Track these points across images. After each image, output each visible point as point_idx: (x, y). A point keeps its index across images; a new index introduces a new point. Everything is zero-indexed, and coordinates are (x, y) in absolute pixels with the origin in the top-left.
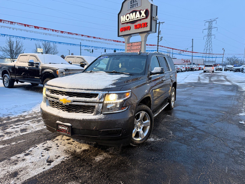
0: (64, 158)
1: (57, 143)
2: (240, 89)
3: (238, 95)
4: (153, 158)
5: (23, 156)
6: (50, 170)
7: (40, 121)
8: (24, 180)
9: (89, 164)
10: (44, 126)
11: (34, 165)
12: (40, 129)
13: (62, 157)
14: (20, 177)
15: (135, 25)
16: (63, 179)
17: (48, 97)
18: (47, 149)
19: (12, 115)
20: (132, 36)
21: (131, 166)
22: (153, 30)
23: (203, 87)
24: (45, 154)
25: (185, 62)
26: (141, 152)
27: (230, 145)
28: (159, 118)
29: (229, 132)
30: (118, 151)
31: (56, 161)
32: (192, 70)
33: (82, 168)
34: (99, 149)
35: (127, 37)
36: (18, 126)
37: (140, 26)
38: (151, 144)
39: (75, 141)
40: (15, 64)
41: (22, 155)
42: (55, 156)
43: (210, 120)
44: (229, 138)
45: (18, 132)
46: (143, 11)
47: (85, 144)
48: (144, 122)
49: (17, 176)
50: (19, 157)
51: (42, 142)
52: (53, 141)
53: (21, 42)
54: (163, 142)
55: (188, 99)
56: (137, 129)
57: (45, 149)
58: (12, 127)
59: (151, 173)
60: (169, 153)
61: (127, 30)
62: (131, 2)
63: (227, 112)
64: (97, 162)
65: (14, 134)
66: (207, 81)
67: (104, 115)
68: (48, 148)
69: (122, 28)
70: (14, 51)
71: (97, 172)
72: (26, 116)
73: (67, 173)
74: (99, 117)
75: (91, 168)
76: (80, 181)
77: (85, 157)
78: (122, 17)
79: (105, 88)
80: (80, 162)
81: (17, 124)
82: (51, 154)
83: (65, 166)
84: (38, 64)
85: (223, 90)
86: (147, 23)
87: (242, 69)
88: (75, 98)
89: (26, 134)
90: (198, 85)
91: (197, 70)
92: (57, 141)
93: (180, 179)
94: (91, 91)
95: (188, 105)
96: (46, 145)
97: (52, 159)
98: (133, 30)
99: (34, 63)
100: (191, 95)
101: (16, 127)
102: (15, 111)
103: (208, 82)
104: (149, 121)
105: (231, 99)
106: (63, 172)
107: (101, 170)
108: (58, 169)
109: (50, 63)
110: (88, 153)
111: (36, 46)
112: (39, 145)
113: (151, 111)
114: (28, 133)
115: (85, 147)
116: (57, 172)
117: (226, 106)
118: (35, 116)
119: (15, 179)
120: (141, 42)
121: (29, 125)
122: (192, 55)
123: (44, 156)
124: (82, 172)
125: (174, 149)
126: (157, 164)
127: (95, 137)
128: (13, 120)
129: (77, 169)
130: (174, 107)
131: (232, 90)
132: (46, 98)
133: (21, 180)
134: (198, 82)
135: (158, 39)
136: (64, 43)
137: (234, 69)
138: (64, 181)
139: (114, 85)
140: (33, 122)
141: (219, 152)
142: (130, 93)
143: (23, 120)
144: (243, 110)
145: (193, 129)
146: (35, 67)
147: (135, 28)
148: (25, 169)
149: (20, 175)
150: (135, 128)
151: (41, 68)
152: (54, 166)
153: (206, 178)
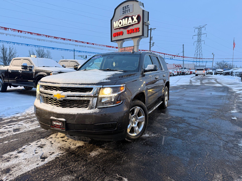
0: (58, 154)
1: (51, 141)
2: (230, 90)
3: (229, 95)
4: (148, 152)
5: (16, 154)
6: (44, 165)
7: (33, 121)
8: (17, 176)
9: (84, 159)
10: (37, 126)
11: (27, 161)
12: (33, 129)
13: (56, 154)
14: (13, 173)
15: (127, 30)
16: (57, 173)
17: (42, 94)
18: (41, 147)
19: (5, 116)
20: (124, 41)
21: (127, 160)
22: (145, 35)
23: (194, 88)
24: (39, 151)
25: (176, 67)
26: (136, 146)
27: (224, 138)
28: (153, 116)
29: (222, 127)
30: (113, 146)
31: (50, 157)
32: (183, 74)
33: (77, 163)
34: (94, 145)
35: (120, 42)
36: (11, 126)
37: (132, 31)
38: (146, 139)
39: (70, 139)
40: (8, 68)
41: (14, 153)
42: (49, 153)
43: (203, 117)
44: (223, 132)
45: (11, 132)
46: (135, 16)
47: (80, 141)
48: (138, 118)
49: (9, 172)
50: (12, 155)
51: (35, 141)
52: (47, 140)
53: (14, 49)
54: (158, 137)
55: (180, 100)
56: (132, 125)
57: (39, 147)
58: (5, 128)
59: (147, 166)
60: (165, 147)
61: (120, 35)
62: (123, 8)
63: (219, 110)
64: (92, 157)
65: (7, 133)
66: (198, 84)
67: (99, 109)
68: (41, 145)
69: (114, 33)
70: (7, 58)
71: (92, 166)
72: (19, 117)
73: (62, 168)
74: (94, 111)
75: (87, 162)
76: (75, 175)
77: (80, 153)
78: (114, 23)
79: (99, 82)
80: (75, 158)
81: (9, 124)
82: (45, 151)
83: (60, 161)
84: (32, 67)
85: (214, 91)
86: (139, 28)
87: (232, 72)
88: (70, 93)
89: (19, 133)
90: (190, 87)
91: (189, 74)
92: (51, 139)
93: (177, 170)
94: (85, 85)
95: (182, 104)
96: (39, 143)
97: (46, 156)
98: (126, 35)
99: (28, 66)
100: (183, 95)
101: (8, 127)
102: (7, 113)
103: (200, 84)
104: (144, 117)
105: (222, 98)
106: (57, 167)
107: (97, 164)
108: (53, 165)
109: (43, 66)
110: (83, 149)
111: (30, 52)
112: (33, 143)
113: (145, 106)
114: (21, 133)
115: (80, 144)
116: (51, 167)
117: (218, 104)
118: (28, 117)
119: (7, 175)
120: (134, 46)
121: (22, 125)
122: (183, 60)
123: (38, 153)
124: (77, 167)
125: (169, 143)
126: (152, 157)
127: (90, 131)
128: (6, 121)
129: (72, 164)
130: (167, 106)
131: (223, 91)
132: (40, 94)
133: (13, 176)
134: (190, 84)
135: (150, 45)
136: (58, 48)
137: (224, 72)
138: (59, 176)
139: (108, 79)
140: (27, 122)
141: (213, 145)
142: (125, 87)
143: (15, 121)
144: (234, 107)
145: (187, 125)
146: (28, 70)
147: (127, 33)
148: (18, 165)
149: (12, 171)
150: (130, 124)
151: (34, 71)
152: (48, 162)
153: (202, 168)
